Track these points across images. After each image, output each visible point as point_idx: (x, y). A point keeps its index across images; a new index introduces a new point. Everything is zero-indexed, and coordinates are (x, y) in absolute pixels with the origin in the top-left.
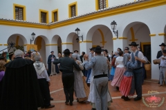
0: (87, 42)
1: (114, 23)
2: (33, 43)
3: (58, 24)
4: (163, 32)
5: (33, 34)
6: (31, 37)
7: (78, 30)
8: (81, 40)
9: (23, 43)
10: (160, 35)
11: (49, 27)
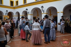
0: (31, 15)
1: (42, 7)
2: (7, 15)
3: (18, 7)
4: (62, 11)
5: (7, 11)
6: (6, 12)
7: (27, 9)
8: (28, 14)
9: (2, 15)
10: (61, 12)
11: (14, 8)
